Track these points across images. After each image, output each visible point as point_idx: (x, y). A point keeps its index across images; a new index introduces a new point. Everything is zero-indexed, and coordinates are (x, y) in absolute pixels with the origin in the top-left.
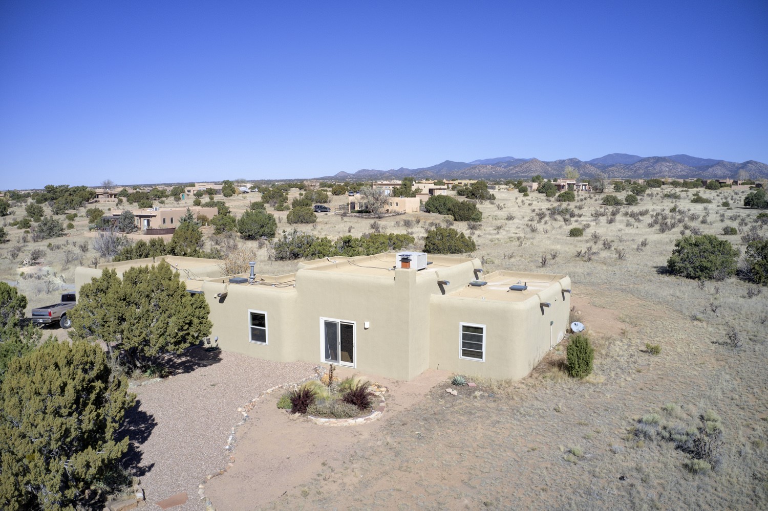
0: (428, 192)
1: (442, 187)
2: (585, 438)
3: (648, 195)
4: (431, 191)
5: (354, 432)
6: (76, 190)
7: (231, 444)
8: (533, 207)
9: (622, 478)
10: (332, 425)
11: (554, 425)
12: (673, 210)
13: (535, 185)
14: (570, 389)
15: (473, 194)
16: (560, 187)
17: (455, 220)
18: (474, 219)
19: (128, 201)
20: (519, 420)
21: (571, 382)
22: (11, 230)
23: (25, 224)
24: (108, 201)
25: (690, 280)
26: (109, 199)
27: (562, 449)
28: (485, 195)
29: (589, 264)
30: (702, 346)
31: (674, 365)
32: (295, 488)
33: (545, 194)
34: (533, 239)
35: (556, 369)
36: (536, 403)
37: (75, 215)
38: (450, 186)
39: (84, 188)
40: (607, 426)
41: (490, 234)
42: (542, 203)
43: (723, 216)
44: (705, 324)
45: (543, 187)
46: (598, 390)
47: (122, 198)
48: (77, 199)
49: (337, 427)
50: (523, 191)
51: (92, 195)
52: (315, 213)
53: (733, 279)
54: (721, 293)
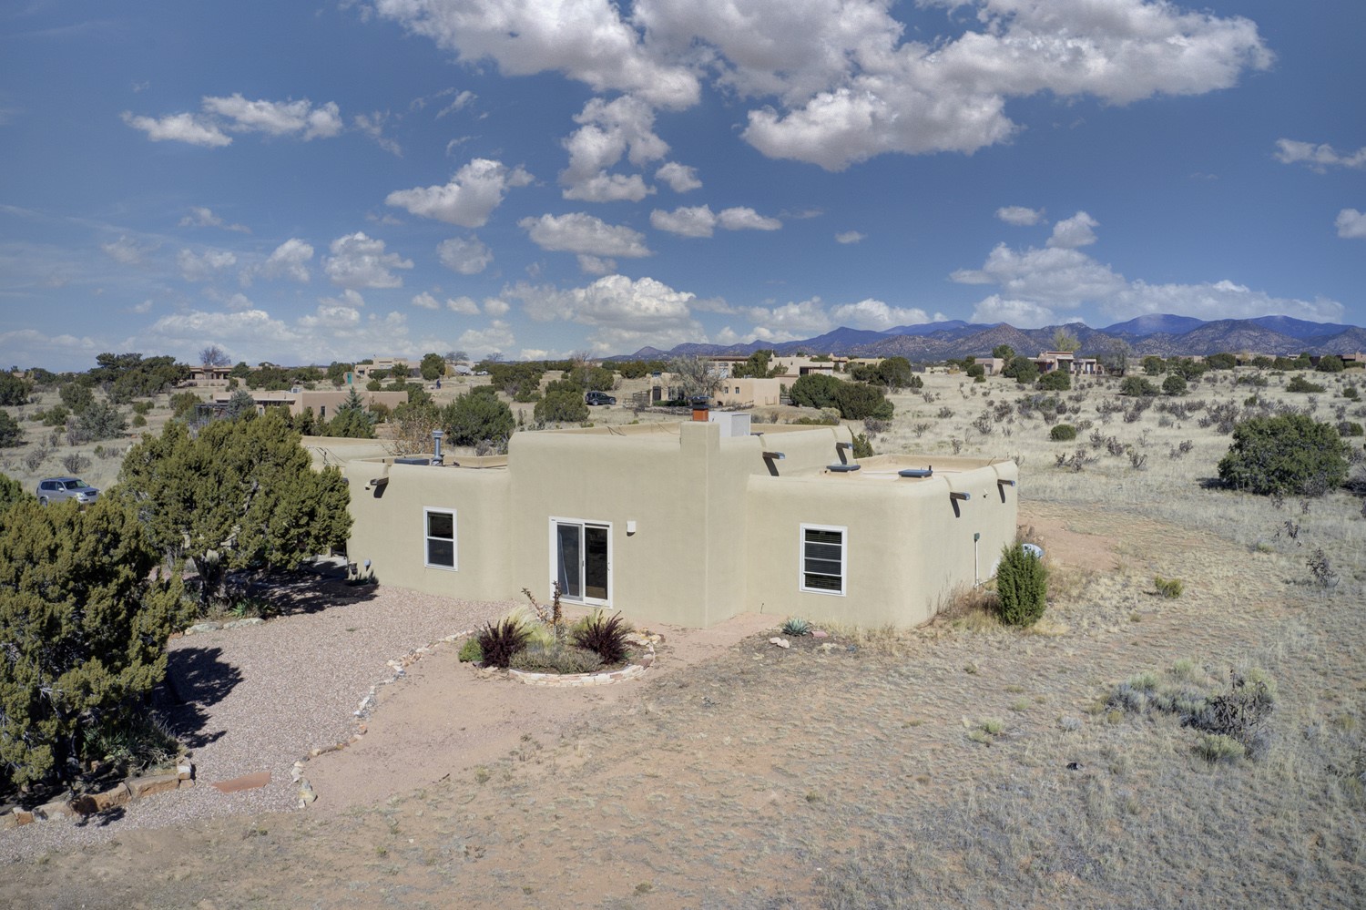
0: (798, 373)
1: (825, 364)
2: (1013, 709)
3: (1207, 379)
4: (804, 370)
5: (588, 695)
6: (155, 363)
7: (365, 709)
8: (989, 398)
9: (1073, 766)
10: (551, 685)
11: (961, 690)
12: (1250, 402)
13: (998, 364)
14: (1000, 642)
15: (881, 377)
16: (1043, 366)
17: (844, 417)
18: (877, 416)
19: (247, 385)
20: (897, 684)
21: (1006, 633)
22: (31, 426)
23: (58, 418)
24: (213, 385)
25: (1259, 496)
26: (215, 381)
27: (967, 723)
28: (903, 378)
29: (1076, 476)
30: (1261, 588)
31: (1205, 613)
32: (465, 769)
33: (1015, 379)
34: (981, 444)
35: (979, 613)
36: (932, 661)
37: (150, 406)
38: (842, 365)
39: (168, 361)
40: (1058, 694)
41: (904, 438)
42: (1009, 392)
43: (1343, 409)
44: (1273, 556)
45: (1013, 366)
46: (1053, 644)
47: (238, 379)
48: (154, 378)
49: (560, 689)
50: (976, 373)
51: (183, 373)
52: (589, 407)
53: (1341, 495)
54: (1313, 514)
